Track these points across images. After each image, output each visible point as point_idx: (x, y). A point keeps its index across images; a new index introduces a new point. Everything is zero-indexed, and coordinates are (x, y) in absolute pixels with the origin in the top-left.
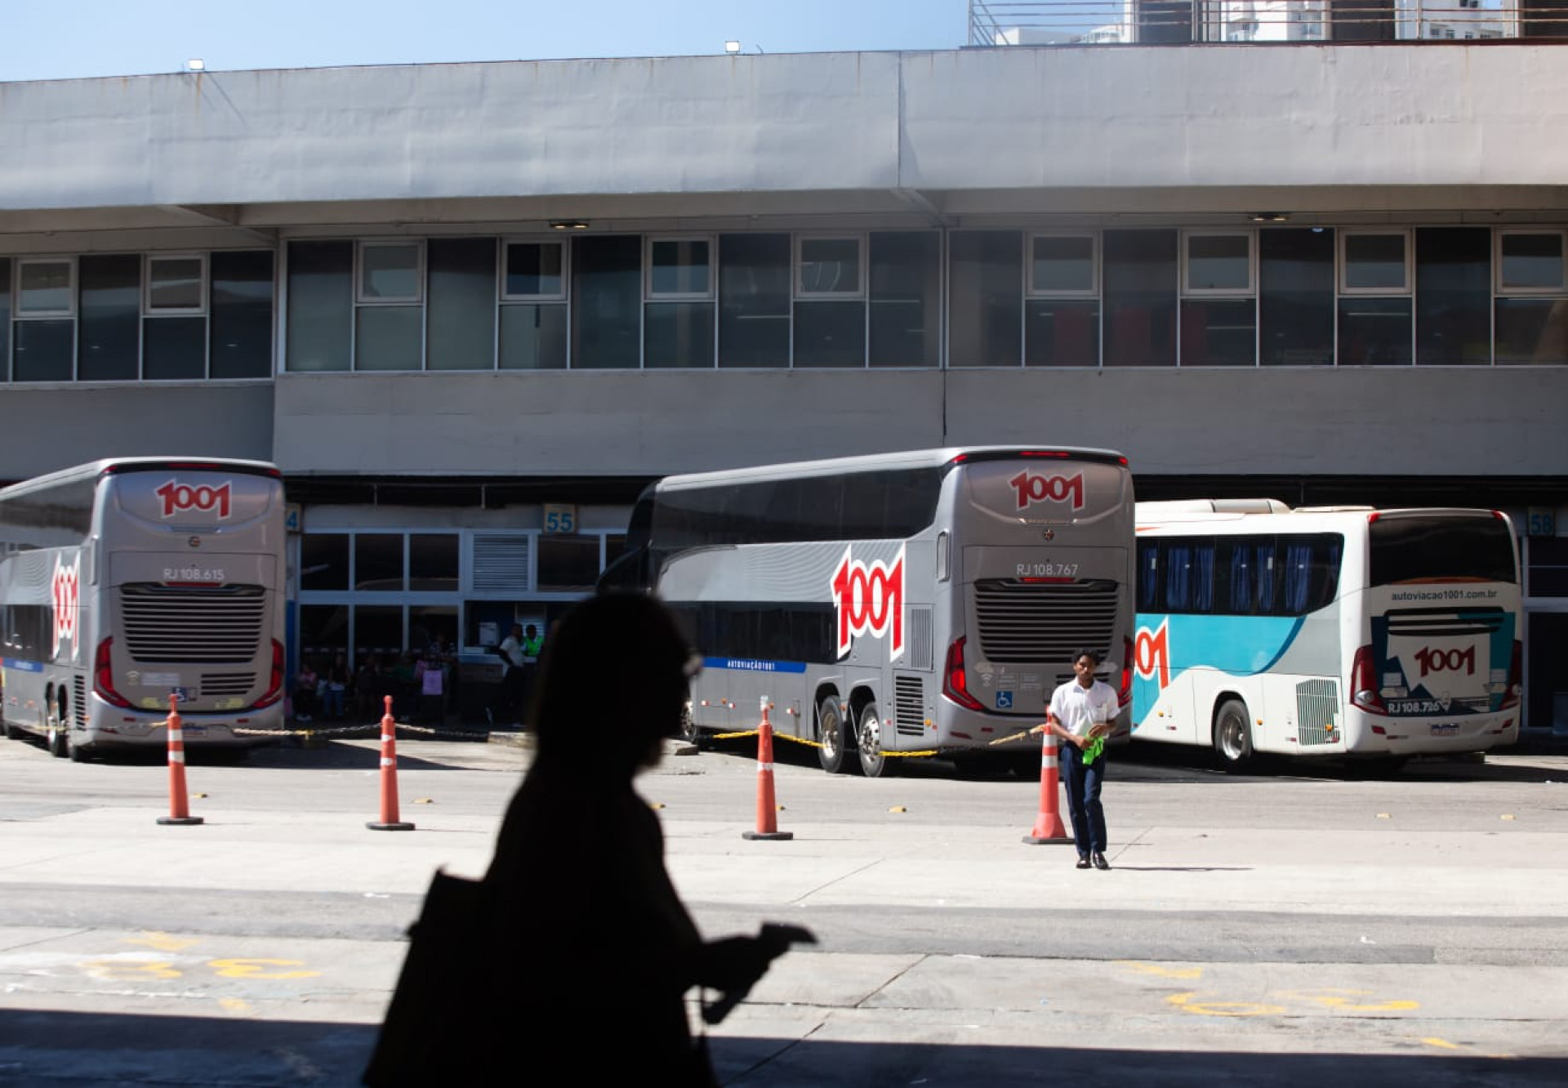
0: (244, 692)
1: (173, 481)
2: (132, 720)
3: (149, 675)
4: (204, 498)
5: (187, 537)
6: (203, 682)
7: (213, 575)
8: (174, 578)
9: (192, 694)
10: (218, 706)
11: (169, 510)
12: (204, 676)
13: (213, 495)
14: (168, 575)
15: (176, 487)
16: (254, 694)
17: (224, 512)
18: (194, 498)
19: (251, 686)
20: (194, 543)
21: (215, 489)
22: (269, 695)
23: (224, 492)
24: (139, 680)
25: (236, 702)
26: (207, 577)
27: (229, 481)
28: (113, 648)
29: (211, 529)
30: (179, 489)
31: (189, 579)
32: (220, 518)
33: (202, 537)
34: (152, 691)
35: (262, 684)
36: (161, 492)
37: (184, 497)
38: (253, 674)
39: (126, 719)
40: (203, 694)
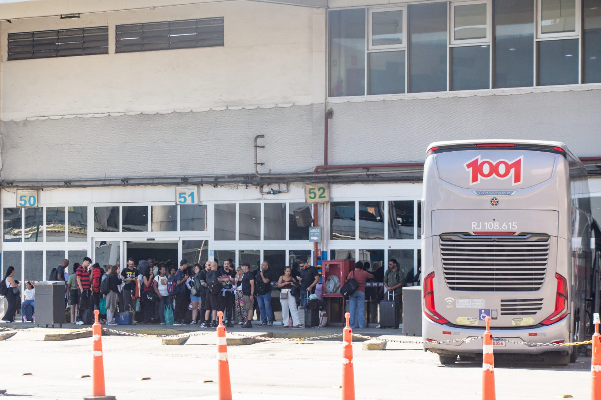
0: (535, 313)
1: (479, 157)
2: (449, 333)
3: (461, 301)
4: (502, 169)
5: (490, 198)
6: (502, 305)
7: (509, 226)
8: (480, 229)
9: (494, 314)
10: (514, 324)
11: (475, 179)
12: (502, 301)
13: (508, 168)
14: (474, 227)
15: (480, 162)
16: (542, 315)
17: (517, 179)
18: (494, 169)
19: (540, 309)
20: (494, 202)
21: (510, 163)
22: (553, 315)
23: (517, 165)
24: (454, 303)
25: (528, 320)
26: (505, 228)
27: (521, 155)
28: (435, 280)
29: (508, 193)
30: (483, 163)
31: (491, 229)
32: (514, 184)
33: (499, 198)
34: (463, 312)
35: (548, 307)
36: (469, 166)
37: (486, 169)
38: (541, 300)
39: (444, 333)
40: (502, 314)
